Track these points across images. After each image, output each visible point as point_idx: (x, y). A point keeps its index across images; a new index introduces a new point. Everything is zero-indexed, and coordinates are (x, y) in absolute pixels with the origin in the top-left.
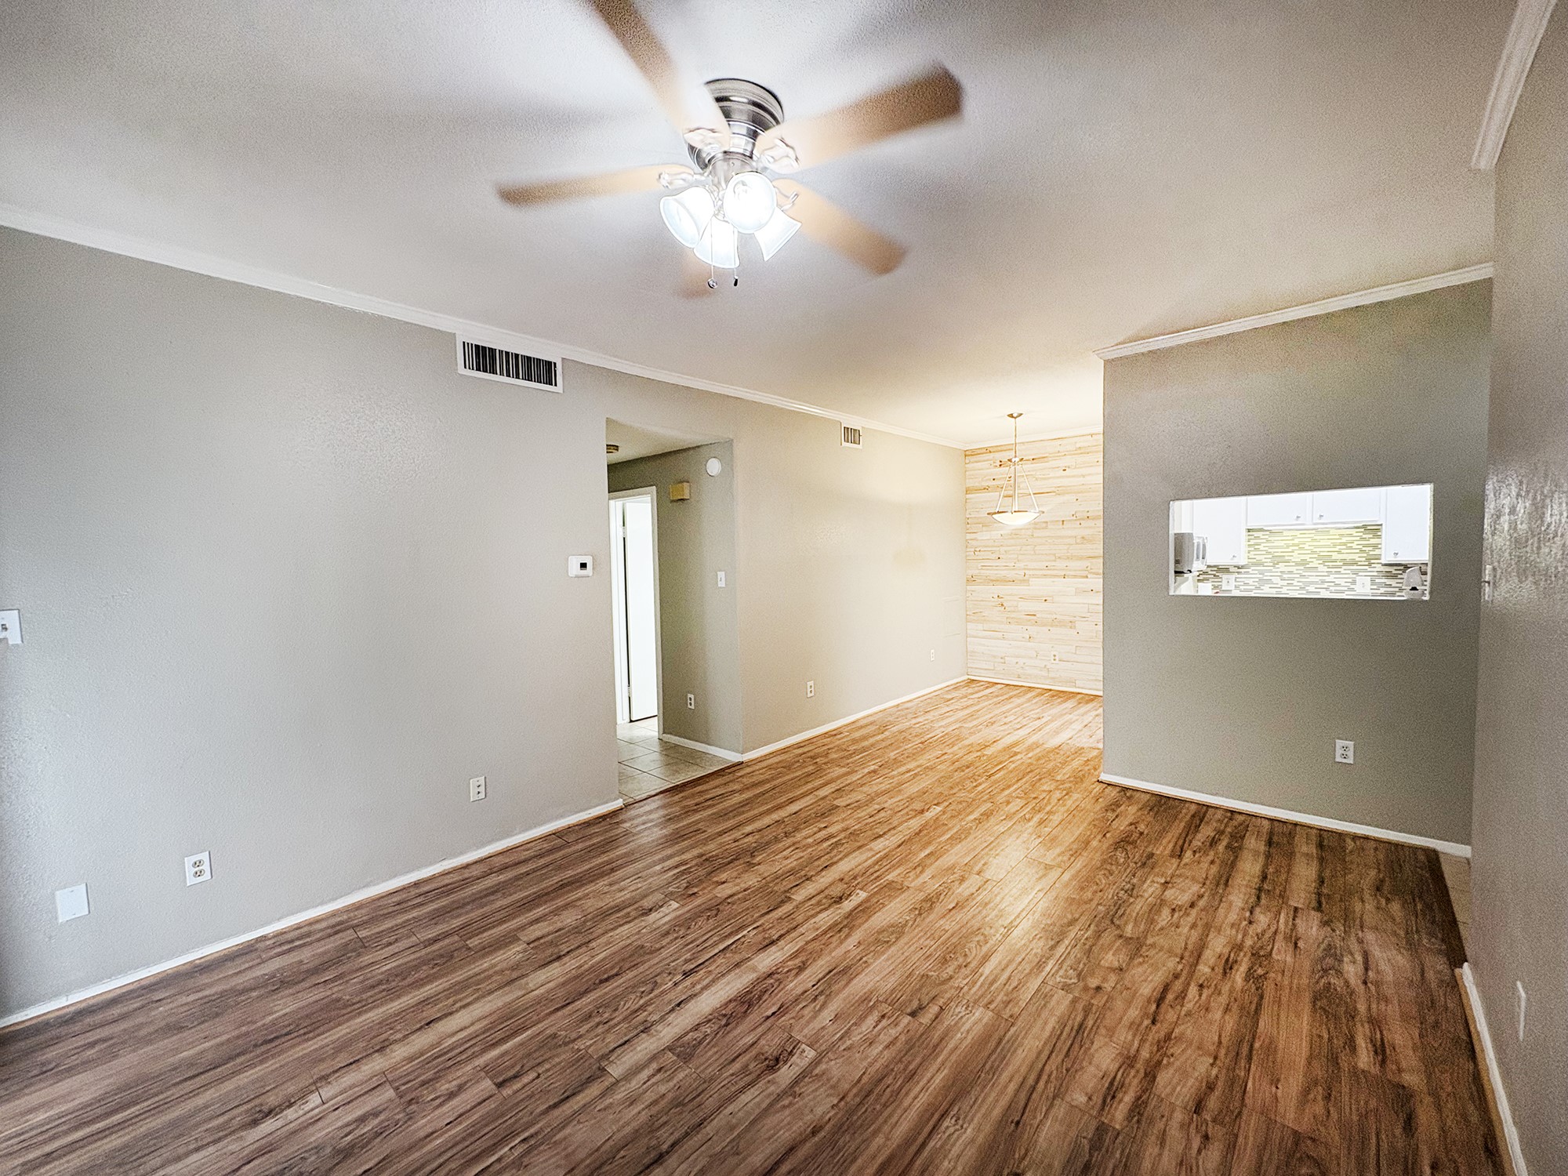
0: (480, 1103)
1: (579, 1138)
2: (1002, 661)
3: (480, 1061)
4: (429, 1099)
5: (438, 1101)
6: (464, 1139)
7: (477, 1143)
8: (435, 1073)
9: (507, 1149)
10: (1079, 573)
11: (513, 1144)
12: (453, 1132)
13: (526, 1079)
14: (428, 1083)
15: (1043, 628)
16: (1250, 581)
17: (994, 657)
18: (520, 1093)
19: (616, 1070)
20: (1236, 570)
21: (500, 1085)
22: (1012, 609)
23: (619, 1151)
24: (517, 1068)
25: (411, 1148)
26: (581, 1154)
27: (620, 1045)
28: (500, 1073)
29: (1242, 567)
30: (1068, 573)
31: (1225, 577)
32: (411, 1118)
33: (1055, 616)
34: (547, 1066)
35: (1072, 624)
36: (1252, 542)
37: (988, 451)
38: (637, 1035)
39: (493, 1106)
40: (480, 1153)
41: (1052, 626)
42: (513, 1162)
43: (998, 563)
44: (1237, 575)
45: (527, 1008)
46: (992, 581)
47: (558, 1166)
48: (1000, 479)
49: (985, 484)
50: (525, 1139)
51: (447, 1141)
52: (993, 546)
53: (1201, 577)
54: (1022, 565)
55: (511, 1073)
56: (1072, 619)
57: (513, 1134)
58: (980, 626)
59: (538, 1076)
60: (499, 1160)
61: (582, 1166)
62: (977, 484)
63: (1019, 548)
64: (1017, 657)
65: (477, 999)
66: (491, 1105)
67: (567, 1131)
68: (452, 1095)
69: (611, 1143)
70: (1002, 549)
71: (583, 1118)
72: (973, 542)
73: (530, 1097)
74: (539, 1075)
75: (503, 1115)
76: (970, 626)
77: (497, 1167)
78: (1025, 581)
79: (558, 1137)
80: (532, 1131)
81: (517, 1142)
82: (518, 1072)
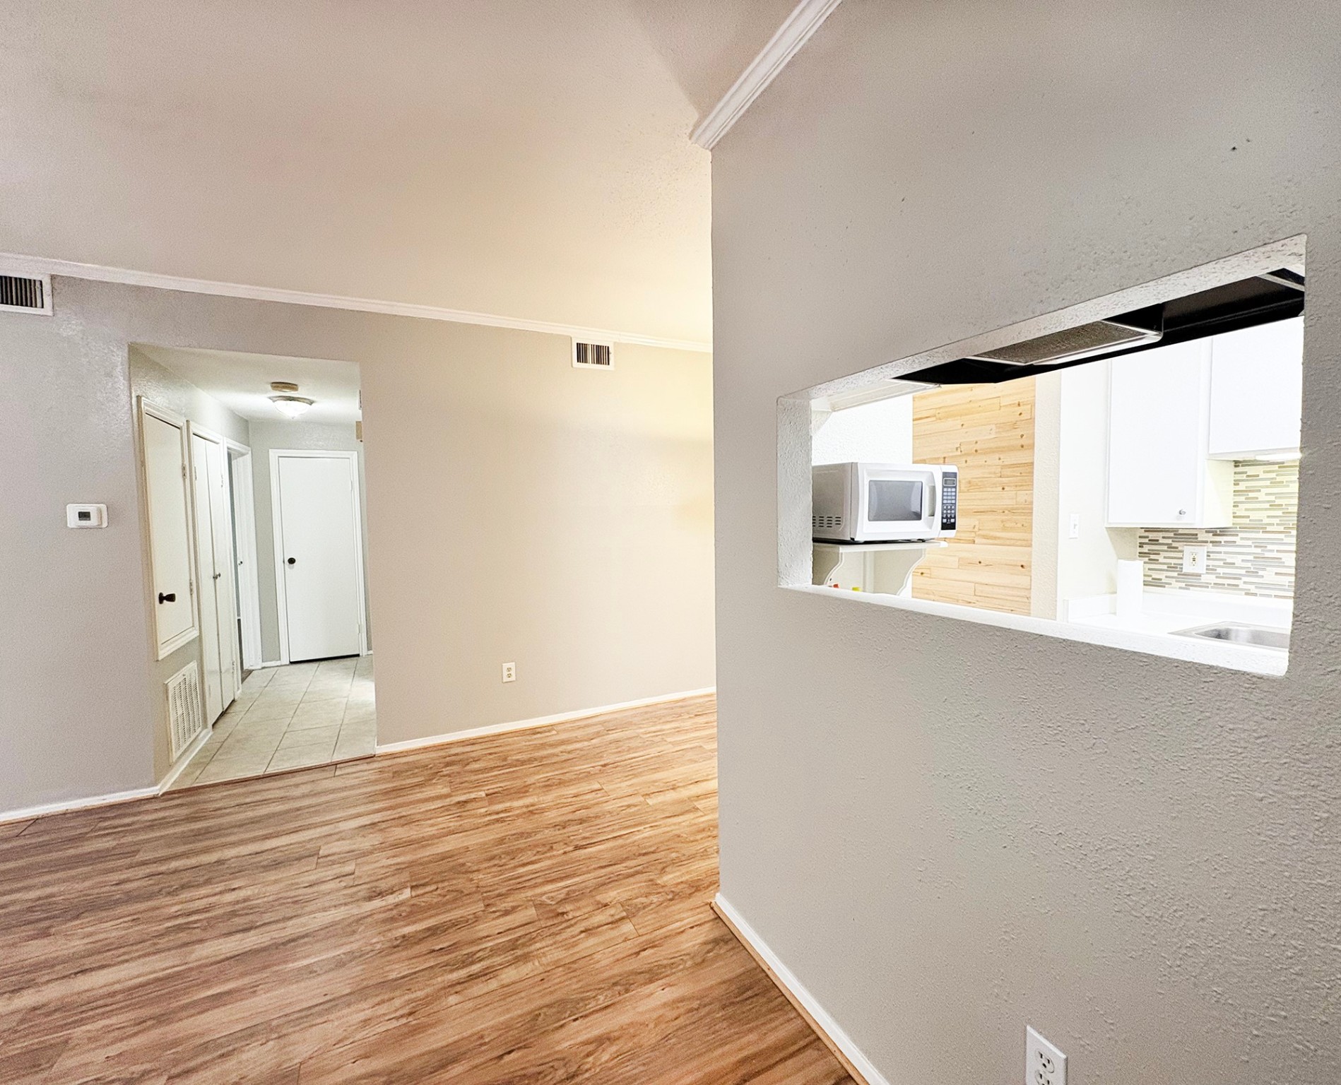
16: (1237, 560)
20: (1210, 537)
29: (1222, 532)
31: (1188, 550)
36: (1242, 486)
44: (1210, 547)
53: (1146, 549)
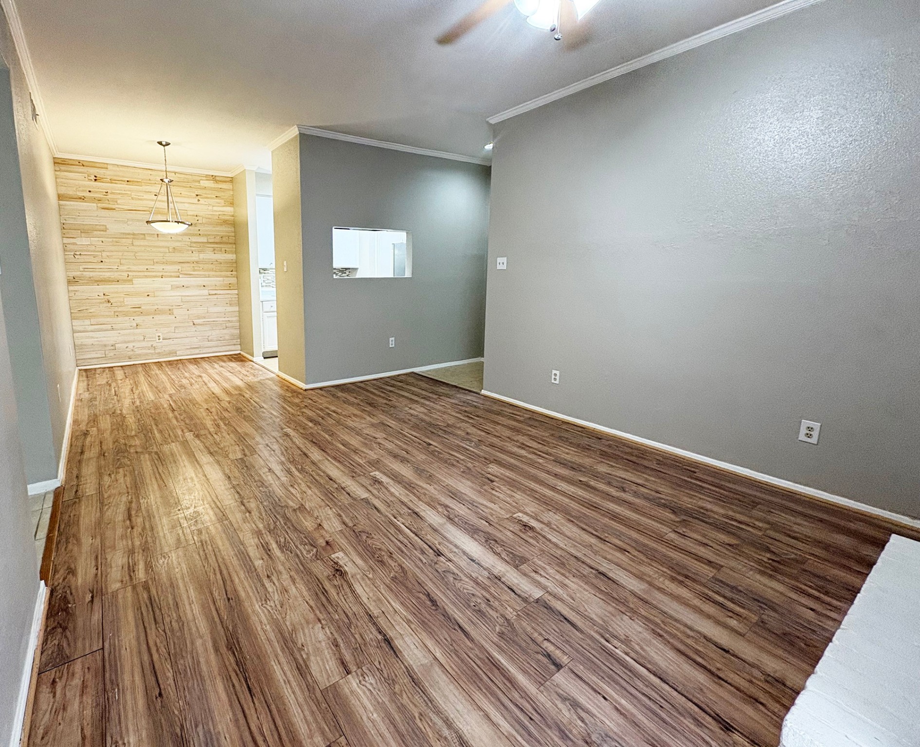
0: (580, 678)
1: (599, 611)
2: (112, 348)
3: (532, 688)
4: (583, 725)
5: (583, 714)
6: (618, 683)
7: (618, 672)
8: (550, 728)
9: (617, 651)
10: (173, 274)
11: (614, 648)
12: (613, 693)
13: (551, 648)
14: (563, 732)
15: (149, 317)
17: (105, 346)
18: (565, 650)
19: (537, 593)
21: (559, 666)
22: (119, 304)
23: (604, 591)
24: (540, 657)
25: (635, 724)
26: (610, 609)
27: (514, 591)
28: (546, 669)
30: (164, 274)
32: (607, 735)
33: (156, 307)
34: (536, 635)
35: (170, 312)
37: (81, 164)
38: (503, 583)
39: (581, 667)
40: (626, 668)
41: (155, 314)
42: (627, 645)
43: (101, 266)
45: (462, 661)
46: (98, 281)
47: (622, 619)
48: (96, 192)
49: (81, 194)
50: (607, 641)
51: (623, 697)
52: (94, 251)
54: (124, 268)
55: (545, 660)
56: (171, 308)
57: (604, 649)
58: (87, 322)
59: (547, 640)
60: (627, 654)
61: (617, 607)
62: (71, 193)
63: (120, 254)
64: (125, 342)
65: (438, 712)
66: (580, 669)
67: (594, 617)
68: (575, 705)
69: (597, 594)
70: (104, 254)
71: (582, 609)
72: (72, 247)
73: (567, 642)
74: (545, 639)
75: (589, 659)
76: (75, 322)
77: (632, 654)
78: (129, 281)
79: (601, 622)
80: (598, 637)
81: (610, 645)
82: (544, 655)
